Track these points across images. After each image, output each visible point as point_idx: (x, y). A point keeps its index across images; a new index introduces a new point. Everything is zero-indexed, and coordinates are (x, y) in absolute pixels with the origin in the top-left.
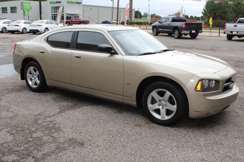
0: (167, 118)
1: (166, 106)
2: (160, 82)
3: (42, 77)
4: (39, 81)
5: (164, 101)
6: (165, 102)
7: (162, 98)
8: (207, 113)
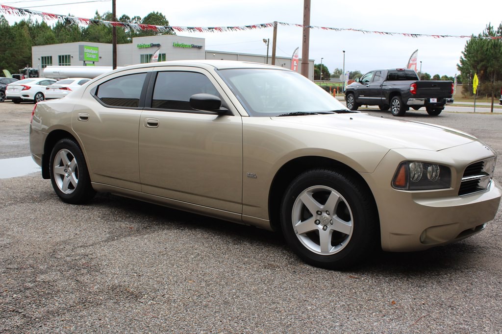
0: (333, 250)
1: (332, 224)
2: (318, 171)
3: (82, 171)
4: (77, 179)
5: (328, 212)
6: (329, 215)
7: (322, 207)
8: (422, 240)
